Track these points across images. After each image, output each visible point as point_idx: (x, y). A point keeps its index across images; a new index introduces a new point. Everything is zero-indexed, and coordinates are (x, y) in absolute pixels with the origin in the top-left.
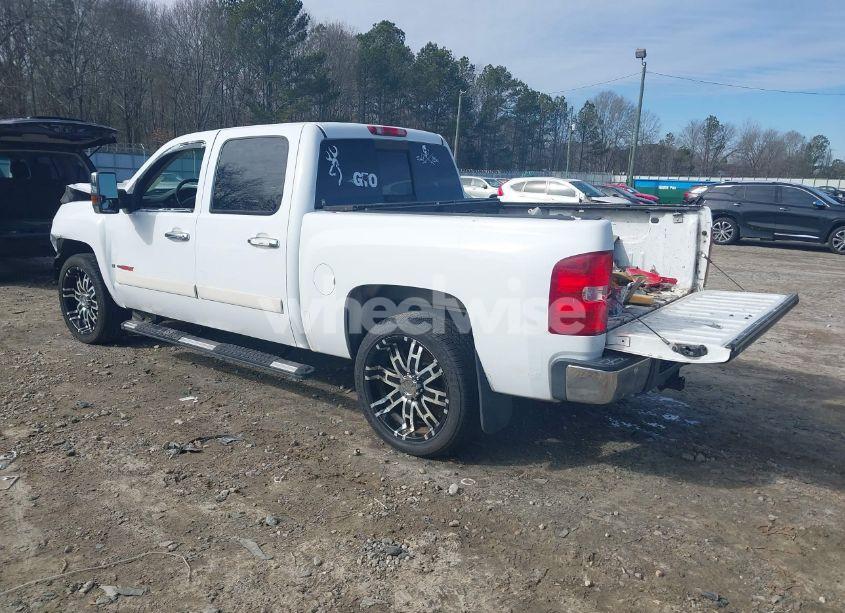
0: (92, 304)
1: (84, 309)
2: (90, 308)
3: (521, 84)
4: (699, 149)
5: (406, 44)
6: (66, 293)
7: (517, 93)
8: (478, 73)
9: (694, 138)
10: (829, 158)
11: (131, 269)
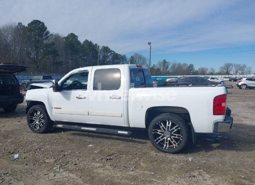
0: (40, 120)
1: (37, 123)
2: (39, 122)
3: (113, 51)
4: (162, 69)
5: (78, 40)
6: (30, 118)
7: (112, 54)
8: (100, 48)
9: (160, 66)
10: (194, 70)
11: (61, 108)
